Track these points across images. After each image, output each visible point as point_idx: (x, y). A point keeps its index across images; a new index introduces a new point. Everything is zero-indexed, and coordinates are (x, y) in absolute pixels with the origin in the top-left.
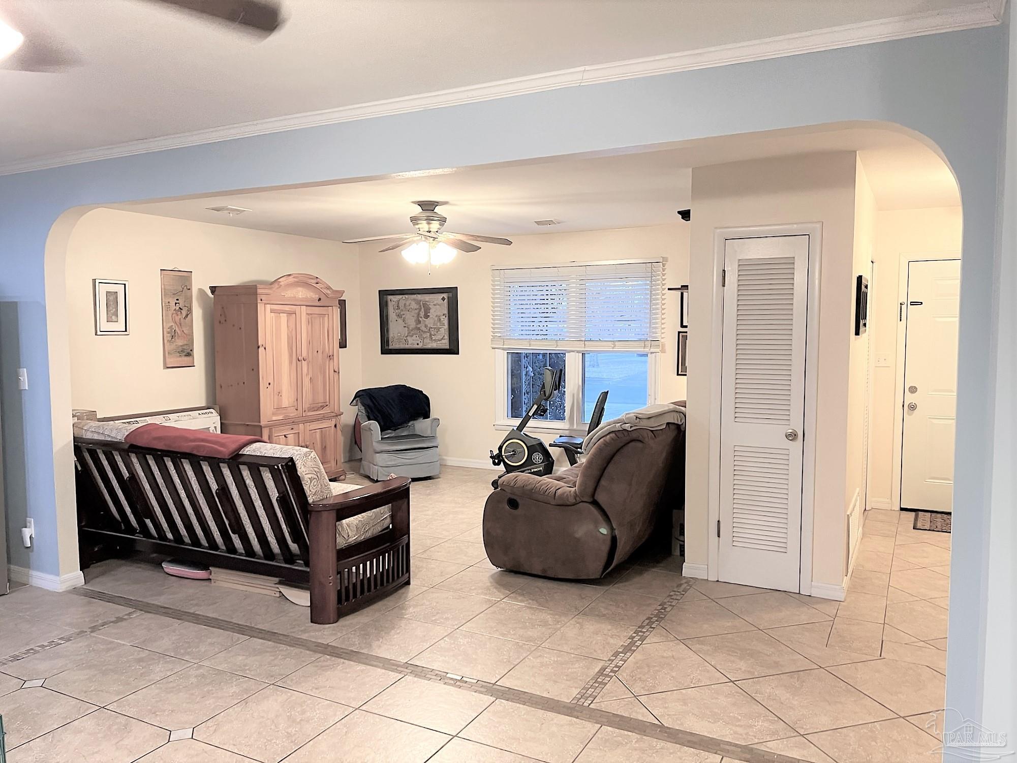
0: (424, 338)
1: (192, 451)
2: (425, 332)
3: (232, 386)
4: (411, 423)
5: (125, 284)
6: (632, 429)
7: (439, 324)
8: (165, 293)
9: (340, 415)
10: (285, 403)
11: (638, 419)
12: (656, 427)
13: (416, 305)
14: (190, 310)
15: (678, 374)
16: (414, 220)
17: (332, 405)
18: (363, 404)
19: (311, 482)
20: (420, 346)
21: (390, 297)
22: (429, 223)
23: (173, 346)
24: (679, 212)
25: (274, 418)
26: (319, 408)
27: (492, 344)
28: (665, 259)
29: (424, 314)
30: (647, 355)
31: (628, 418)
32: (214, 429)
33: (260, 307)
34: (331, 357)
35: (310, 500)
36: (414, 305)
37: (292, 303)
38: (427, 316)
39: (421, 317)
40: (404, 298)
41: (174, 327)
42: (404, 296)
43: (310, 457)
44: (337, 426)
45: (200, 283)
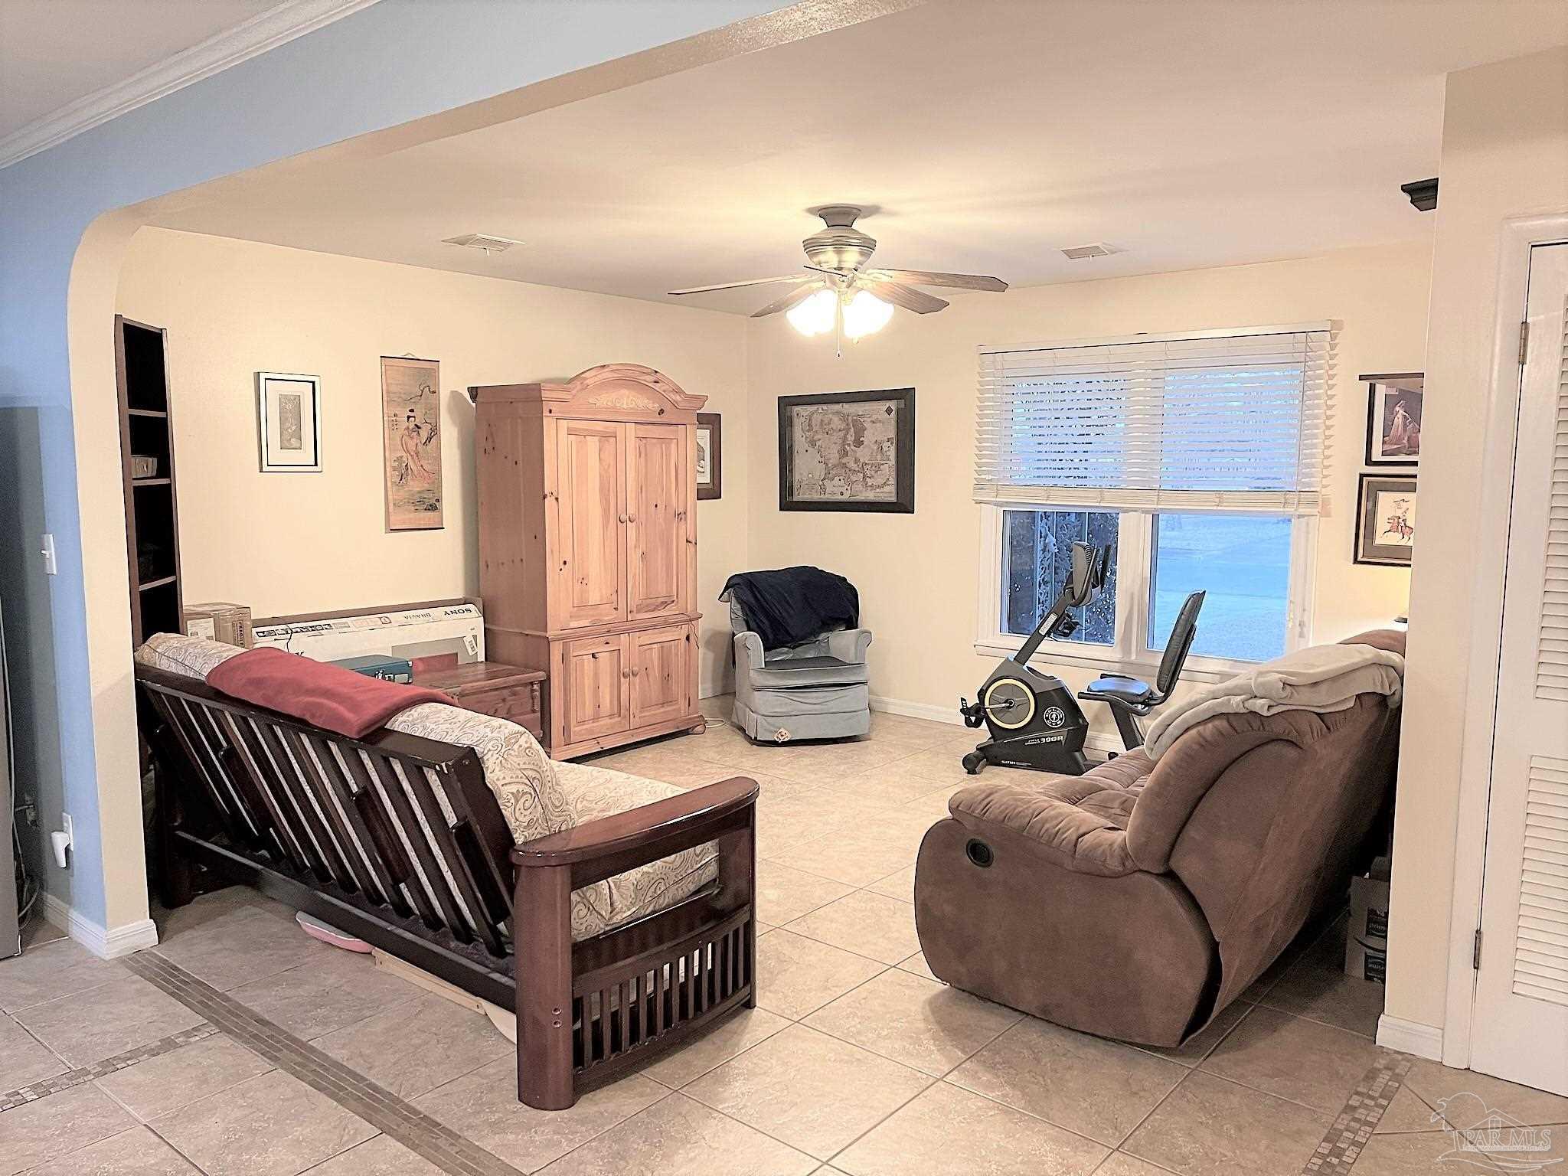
0: (853, 482)
1: (304, 715)
2: (855, 471)
3: (503, 564)
4: (823, 635)
5: (314, 383)
6: (1274, 711)
7: (879, 457)
8: (389, 398)
9: (697, 619)
10: (594, 597)
11: (1288, 687)
12: (1332, 705)
13: (840, 422)
14: (435, 431)
15: (1356, 561)
16: (812, 246)
17: (682, 601)
18: (740, 601)
19: (517, 801)
20: (846, 497)
21: (796, 409)
22: (839, 252)
23: (403, 493)
24: (1406, 189)
25: (573, 624)
26: (657, 606)
27: (973, 493)
28: (1337, 325)
29: (853, 438)
30: (1290, 521)
31: (1263, 684)
32: (472, 639)
33: (548, 424)
34: (680, 516)
35: (519, 838)
36: (837, 423)
37: (610, 418)
38: (858, 443)
39: (849, 445)
40: (820, 411)
41: (405, 459)
42: (820, 406)
43: (516, 747)
44: (692, 638)
45: (453, 382)
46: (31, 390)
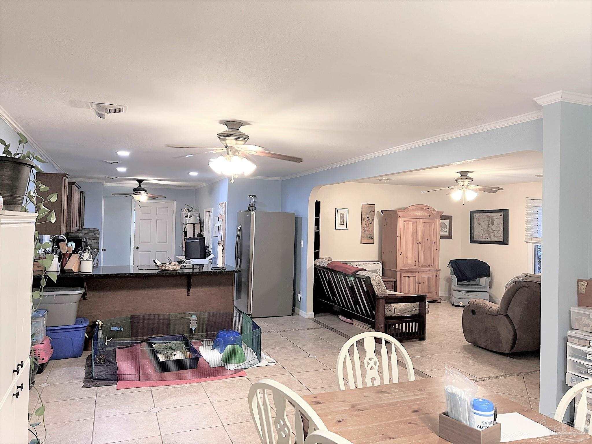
0: (491, 235)
2: (491, 232)
3: (387, 253)
4: (478, 279)
5: (347, 210)
7: (498, 228)
8: (363, 213)
9: (440, 271)
10: (409, 262)
14: (373, 220)
17: (435, 265)
18: (453, 267)
20: (489, 240)
21: (475, 214)
22: (463, 182)
23: (365, 235)
25: (403, 268)
26: (427, 266)
27: (525, 240)
29: (491, 223)
31: (522, 275)
32: (379, 270)
33: (399, 219)
34: (435, 243)
35: (376, 294)
36: (487, 219)
37: (415, 218)
38: (492, 224)
39: (490, 225)
41: (366, 227)
42: (482, 214)
43: (376, 277)
44: (437, 276)
45: (378, 209)
46: (301, 213)
